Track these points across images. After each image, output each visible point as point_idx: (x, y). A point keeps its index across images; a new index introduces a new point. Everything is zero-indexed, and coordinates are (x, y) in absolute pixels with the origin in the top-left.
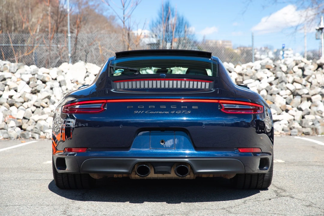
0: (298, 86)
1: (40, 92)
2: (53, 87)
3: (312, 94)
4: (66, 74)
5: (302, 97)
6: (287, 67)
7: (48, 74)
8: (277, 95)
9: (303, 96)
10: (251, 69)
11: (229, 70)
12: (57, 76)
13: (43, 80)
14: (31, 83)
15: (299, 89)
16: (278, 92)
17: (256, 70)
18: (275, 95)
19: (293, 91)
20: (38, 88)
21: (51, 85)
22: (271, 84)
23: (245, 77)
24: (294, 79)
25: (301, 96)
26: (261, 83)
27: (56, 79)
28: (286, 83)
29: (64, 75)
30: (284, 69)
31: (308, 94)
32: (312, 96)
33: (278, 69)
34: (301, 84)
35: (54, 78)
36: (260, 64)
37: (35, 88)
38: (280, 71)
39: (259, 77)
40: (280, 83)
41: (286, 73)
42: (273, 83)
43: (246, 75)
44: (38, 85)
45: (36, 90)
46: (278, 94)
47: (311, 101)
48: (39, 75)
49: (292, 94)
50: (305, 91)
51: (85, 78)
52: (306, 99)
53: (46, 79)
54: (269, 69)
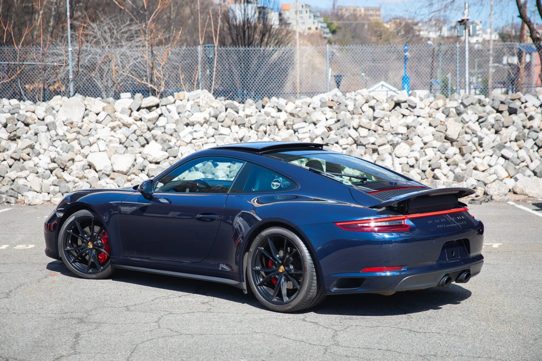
0: (364, 132)
1: (21, 138)
2: (38, 132)
3: (379, 144)
4: (57, 112)
5: (366, 148)
6: (354, 105)
7: (34, 112)
8: (335, 145)
9: (367, 146)
10: (309, 106)
11: (279, 108)
12: (45, 115)
13: (25, 122)
14: (9, 125)
15: (364, 137)
16: (336, 141)
17: (314, 109)
18: (333, 145)
19: (356, 139)
20: (18, 133)
21: (35, 130)
22: (330, 129)
23: (296, 119)
24: (360, 122)
25: (365, 146)
26: (316, 128)
27: (43, 120)
28: (349, 128)
29: (54, 115)
30: (351, 108)
31: (373, 144)
32: (379, 146)
33: (342, 107)
34: (369, 130)
35: (41, 117)
36: (320, 101)
37: (15, 133)
38: (345, 110)
39: (314, 120)
40: (341, 127)
41: (352, 113)
42: (332, 127)
43: (299, 117)
44: (18, 128)
45: (15, 135)
46: (337, 143)
47: (378, 154)
48: (21, 115)
49: (355, 143)
50: (372, 140)
51: (84, 118)
52: (371, 150)
53: (29, 121)
54: (331, 107)
